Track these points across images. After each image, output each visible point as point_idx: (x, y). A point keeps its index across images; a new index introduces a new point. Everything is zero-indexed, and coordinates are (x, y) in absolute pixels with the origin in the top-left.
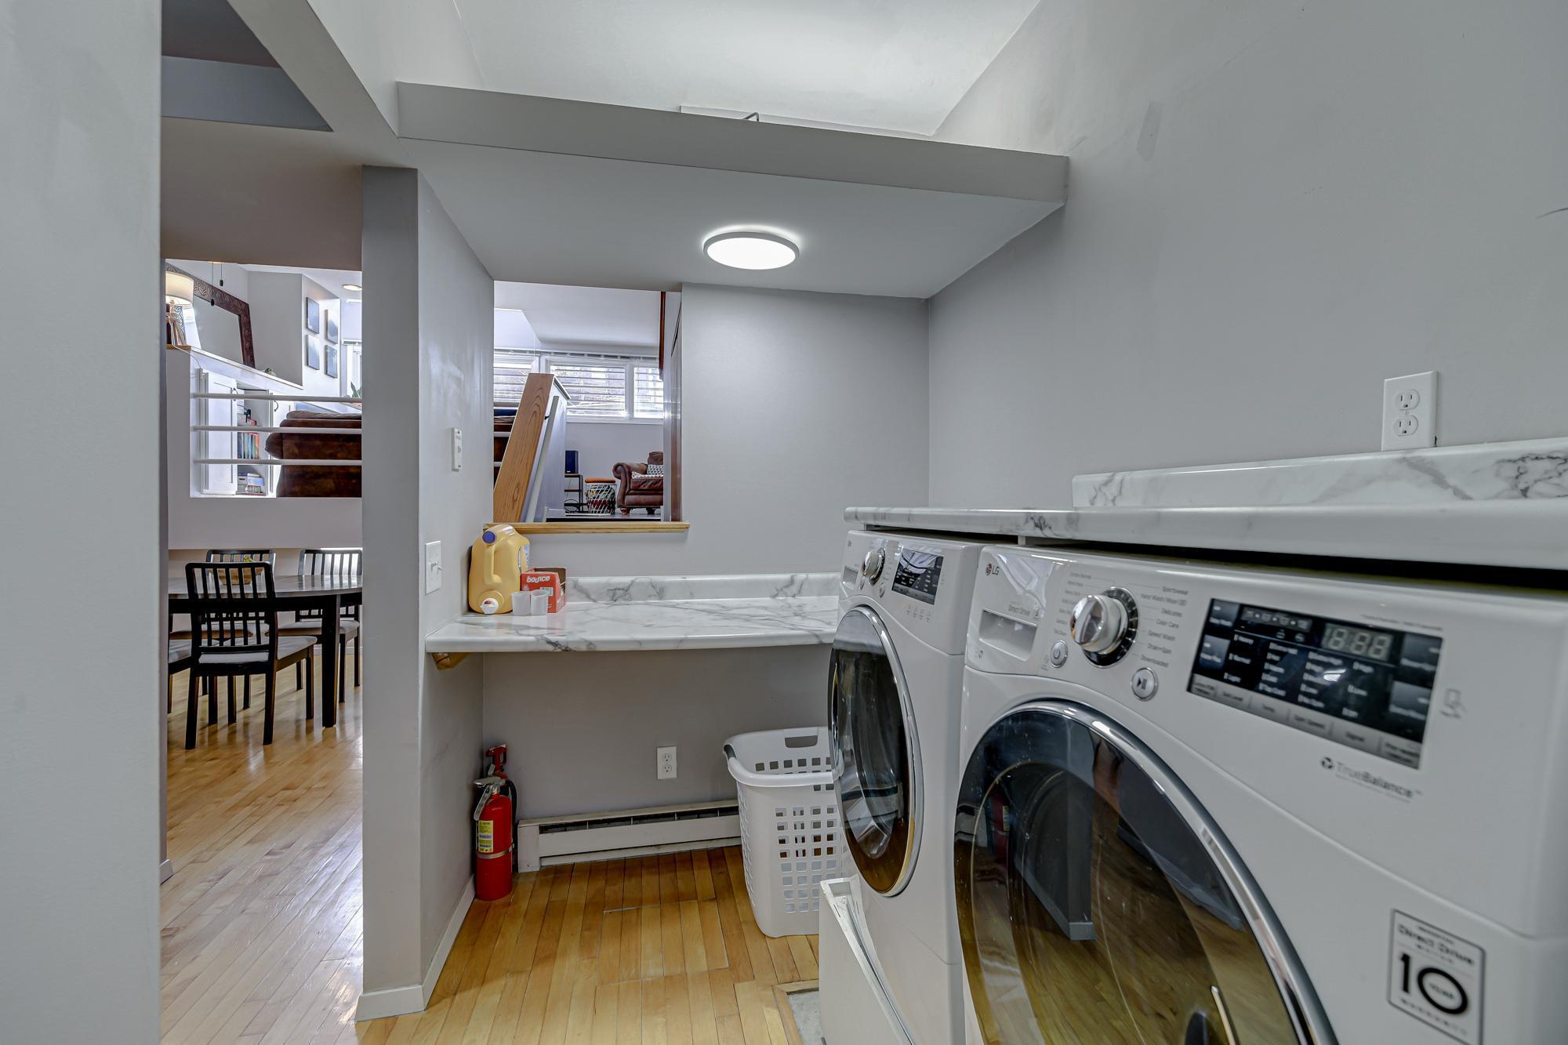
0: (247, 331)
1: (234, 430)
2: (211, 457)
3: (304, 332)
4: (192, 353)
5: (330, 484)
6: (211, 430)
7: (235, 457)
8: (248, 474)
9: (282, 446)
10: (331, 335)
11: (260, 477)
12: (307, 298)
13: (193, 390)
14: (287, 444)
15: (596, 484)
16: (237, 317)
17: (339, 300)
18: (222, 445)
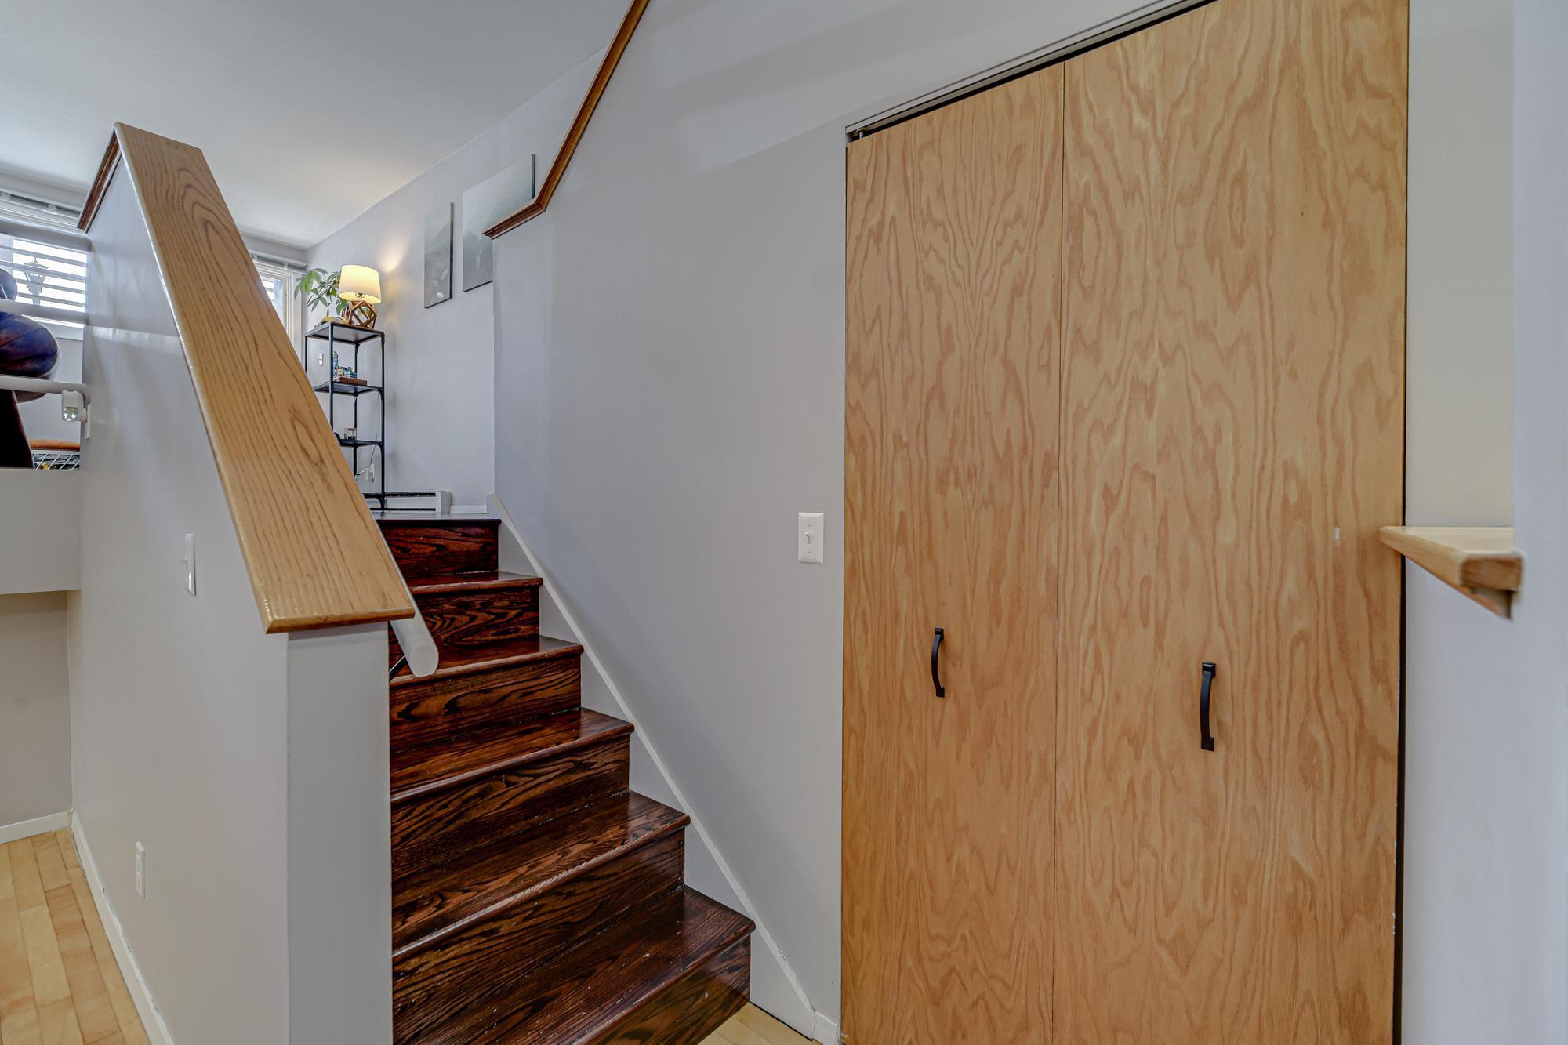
15: (48, 452)
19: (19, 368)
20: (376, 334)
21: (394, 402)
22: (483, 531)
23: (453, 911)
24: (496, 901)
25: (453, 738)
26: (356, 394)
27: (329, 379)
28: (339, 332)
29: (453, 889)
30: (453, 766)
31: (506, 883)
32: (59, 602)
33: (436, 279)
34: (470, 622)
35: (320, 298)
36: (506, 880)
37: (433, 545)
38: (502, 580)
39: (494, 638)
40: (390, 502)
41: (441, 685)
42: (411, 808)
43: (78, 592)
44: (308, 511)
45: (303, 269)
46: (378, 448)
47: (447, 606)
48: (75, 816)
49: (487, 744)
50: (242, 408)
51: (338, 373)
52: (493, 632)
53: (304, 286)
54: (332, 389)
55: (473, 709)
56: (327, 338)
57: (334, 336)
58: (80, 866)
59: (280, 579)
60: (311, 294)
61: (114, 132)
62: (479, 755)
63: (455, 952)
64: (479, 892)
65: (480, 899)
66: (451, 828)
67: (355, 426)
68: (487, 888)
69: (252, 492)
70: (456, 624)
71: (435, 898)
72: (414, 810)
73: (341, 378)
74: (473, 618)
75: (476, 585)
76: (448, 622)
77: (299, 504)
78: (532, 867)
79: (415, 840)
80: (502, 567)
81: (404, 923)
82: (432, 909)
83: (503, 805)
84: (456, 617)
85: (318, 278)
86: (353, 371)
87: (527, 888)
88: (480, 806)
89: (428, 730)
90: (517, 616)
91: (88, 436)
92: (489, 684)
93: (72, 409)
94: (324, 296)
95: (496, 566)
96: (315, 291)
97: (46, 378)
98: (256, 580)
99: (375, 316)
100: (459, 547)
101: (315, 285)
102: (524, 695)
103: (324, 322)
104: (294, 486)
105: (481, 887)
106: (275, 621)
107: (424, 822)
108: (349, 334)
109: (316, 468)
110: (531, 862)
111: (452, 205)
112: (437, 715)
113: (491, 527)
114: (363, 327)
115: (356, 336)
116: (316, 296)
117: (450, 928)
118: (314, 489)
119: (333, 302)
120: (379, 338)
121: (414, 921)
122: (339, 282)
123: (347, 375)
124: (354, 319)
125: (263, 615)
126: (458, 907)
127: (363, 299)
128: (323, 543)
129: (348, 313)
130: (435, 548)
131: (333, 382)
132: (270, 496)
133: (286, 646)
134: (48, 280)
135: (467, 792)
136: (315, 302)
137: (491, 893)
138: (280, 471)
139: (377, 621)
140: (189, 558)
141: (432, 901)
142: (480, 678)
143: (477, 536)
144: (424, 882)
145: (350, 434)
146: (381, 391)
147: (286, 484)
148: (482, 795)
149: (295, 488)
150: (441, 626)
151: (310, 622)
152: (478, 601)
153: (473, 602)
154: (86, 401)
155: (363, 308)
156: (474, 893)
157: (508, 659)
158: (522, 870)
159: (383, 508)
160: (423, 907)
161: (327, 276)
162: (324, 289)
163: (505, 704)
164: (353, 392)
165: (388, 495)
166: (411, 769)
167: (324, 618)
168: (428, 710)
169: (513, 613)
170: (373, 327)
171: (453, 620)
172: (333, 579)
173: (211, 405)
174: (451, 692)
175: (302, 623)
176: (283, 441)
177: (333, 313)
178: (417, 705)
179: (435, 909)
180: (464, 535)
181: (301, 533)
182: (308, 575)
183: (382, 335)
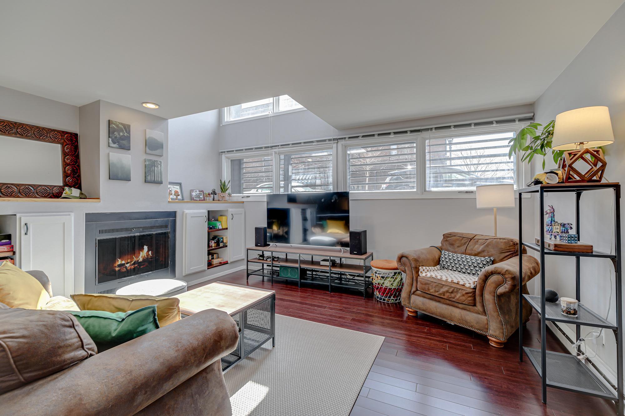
16: (60, 146)
45: (532, 119)
85: (532, 133)
99: (604, 163)
124: (572, 173)
155: (585, 157)
170: (601, 179)
183: (617, 187)
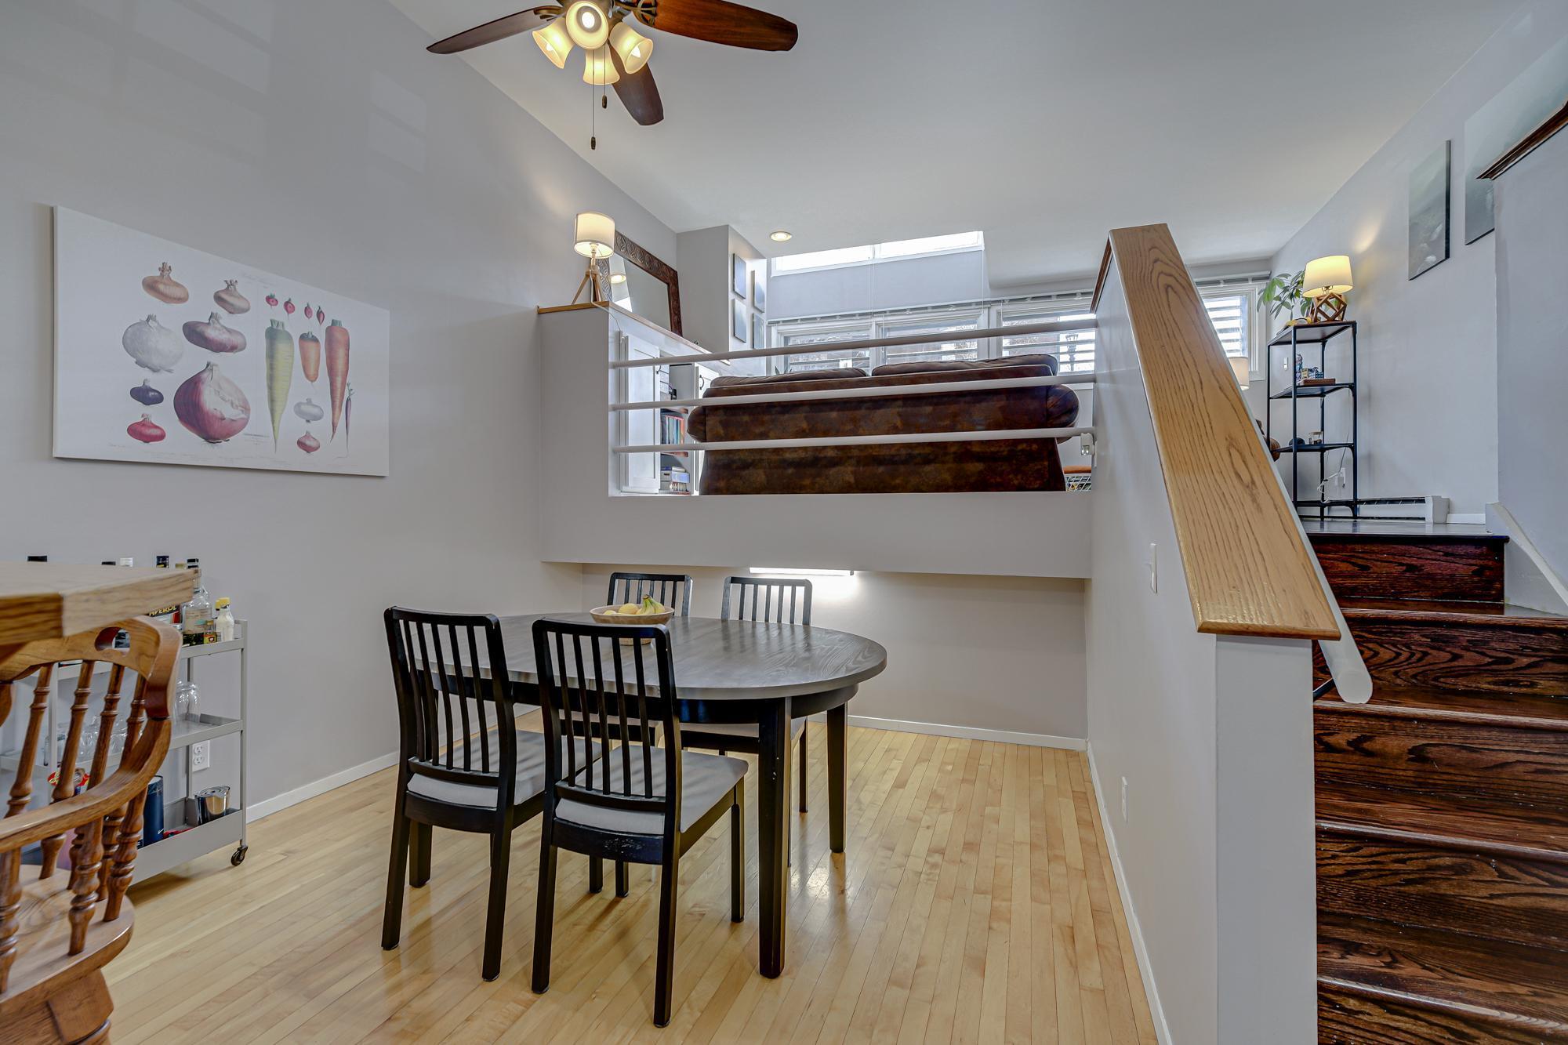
0: (675, 303)
1: (657, 407)
2: (631, 444)
3: (731, 296)
4: (611, 311)
5: (759, 476)
6: (630, 409)
7: (658, 443)
8: (673, 468)
9: (704, 424)
10: (758, 302)
11: (686, 472)
12: (734, 255)
13: (612, 358)
14: (711, 421)
15: (1076, 475)
16: (666, 285)
17: (766, 260)
18: (643, 427)
19: (1058, 422)
20: (1344, 326)
21: (1369, 397)
22: (1478, 551)
23: (1406, 979)
24: (1470, 1003)
25: (1421, 791)
26: (1322, 395)
27: (1292, 384)
28: (1302, 334)
29: (1409, 957)
30: (1416, 820)
31: (1490, 991)
32: (1079, 587)
33: (1426, 242)
34: (1451, 660)
35: (1283, 303)
36: (1492, 987)
37: (1401, 564)
38: (1509, 616)
39: (1492, 687)
40: (1364, 510)
41: (1402, 725)
42: (1358, 845)
43: (1090, 580)
44: (1238, 530)
45: (1267, 278)
46: (1349, 451)
47: (1417, 637)
48: (1089, 744)
49: (1470, 814)
50: (1188, 443)
51: (1302, 376)
52: (1490, 679)
53: (1267, 296)
54: (1296, 393)
55: (1449, 765)
56: (1290, 343)
57: (1298, 339)
58: (1092, 783)
59: (1210, 588)
60: (1274, 301)
61: (1108, 240)
62: (1455, 822)
63: (1408, 1025)
64: (1445, 978)
65: (1446, 987)
66: (1411, 889)
67: (1323, 430)
68: (1459, 981)
69: (1192, 513)
70: (1428, 659)
71: (1384, 953)
72: (1361, 848)
73: (1305, 381)
74: (1456, 657)
75: (1461, 617)
76: (1418, 655)
77: (1230, 523)
78: (1536, 994)
79: (1362, 882)
80: (1511, 598)
81: (1342, 958)
82: (1378, 961)
83: (1492, 897)
84: (1430, 651)
85: (1281, 283)
86: (1320, 370)
87: (1524, 1013)
88: (1455, 883)
89: (1384, 771)
90: (1529, 666)
91: (1095, 465)
92: (1476, 741)
93: (1086, 447)
94: (1288, 300)
95: (1500, 595)
96: (1278, 298)
97: (1072, 426)
98: (1192, 587)
99: (1345, 306)
100: (1439, 569)
101: (1278, 291)
102: (1537, 771)
103: (1287, 327)
104: (1227, 506)
105: (1450, 976)
106: (1204, 623)
107: (1374, 867)
108: (1316, 333)
109: (1247, 490)
110: (1538, 988)
111: (1449, 143)
112: (1398, 757)
113: (1495, 546)
114: (1331, 322)
115: (1323, 333)
116: (1279, 303)
117: (1400, 995)
118: (1244, 509)
119: (1297, 303)
120: (1351, 329)
121: (1354, 962)
122: (1302, 282)
123: (1312, 377)
124: (1319, 315)
125: (1195, 617)
126: (1413, 979)
127: (1330, 291)
128: (1250, 559)
129: (1312, 312)
130: (1404, 568)
131: (1296, 387)
132: (1206, 517)
133: (1215, 645)
134: (1079, 348)
135: (1435, 857)
136: (1279, 309)
137: (1465, 990)
138: (1215, 494)
139: (1299, 638)
140: (1153, 564)
141: (1379, 955)
142: (1464, 732)
143: (1468, 556)
144: (1372, 930)
145: (1317, 438)
146: (1353, 387)
147: (1221, 506)
148: (1459, 870)
149: (1227, 510)
150: (1409, 658)
151: (1234, 629)
152: (1466, 635)
153: (1455, 637)
154: (1094, 439)
155: (1330, 301)
156: (1438, 977)
157: (1509, 717)
158: (1517, 989)
159: (1355, 517)
160: (1366, 954)
161: (1290, 278)
162: (1287, 293)
163: (1505, 774)
164: (1319, 392)
165: (1362, 502)
166: (1359, 805)
167: (1246, 626)
168: (1386, 749)
169: (1525, 661)
170: (1342, 319)
171: (1425, 654)
172: (1256, 592)
173: (1165, 443)
174: (1416, 736)
175: (1227, 628)
176: (1220, 468)
177: (1297, 315)
178: (1370, 739)
179: (1383, 965)
180: (1446, 554)
181: (1231, 549)
182: (1234, 587)
183: (1354, 324)
